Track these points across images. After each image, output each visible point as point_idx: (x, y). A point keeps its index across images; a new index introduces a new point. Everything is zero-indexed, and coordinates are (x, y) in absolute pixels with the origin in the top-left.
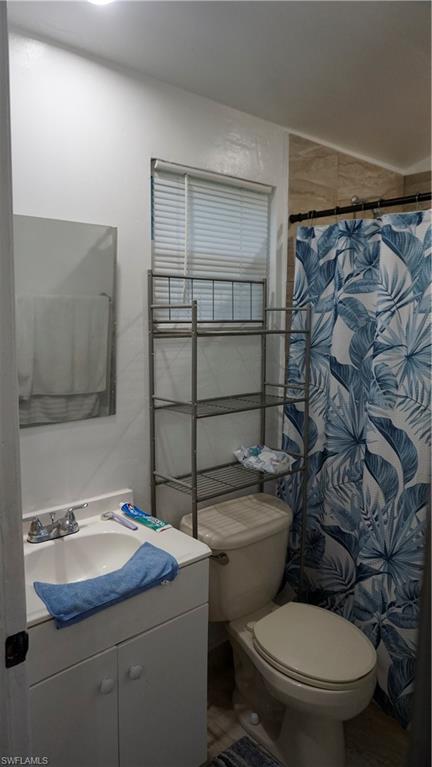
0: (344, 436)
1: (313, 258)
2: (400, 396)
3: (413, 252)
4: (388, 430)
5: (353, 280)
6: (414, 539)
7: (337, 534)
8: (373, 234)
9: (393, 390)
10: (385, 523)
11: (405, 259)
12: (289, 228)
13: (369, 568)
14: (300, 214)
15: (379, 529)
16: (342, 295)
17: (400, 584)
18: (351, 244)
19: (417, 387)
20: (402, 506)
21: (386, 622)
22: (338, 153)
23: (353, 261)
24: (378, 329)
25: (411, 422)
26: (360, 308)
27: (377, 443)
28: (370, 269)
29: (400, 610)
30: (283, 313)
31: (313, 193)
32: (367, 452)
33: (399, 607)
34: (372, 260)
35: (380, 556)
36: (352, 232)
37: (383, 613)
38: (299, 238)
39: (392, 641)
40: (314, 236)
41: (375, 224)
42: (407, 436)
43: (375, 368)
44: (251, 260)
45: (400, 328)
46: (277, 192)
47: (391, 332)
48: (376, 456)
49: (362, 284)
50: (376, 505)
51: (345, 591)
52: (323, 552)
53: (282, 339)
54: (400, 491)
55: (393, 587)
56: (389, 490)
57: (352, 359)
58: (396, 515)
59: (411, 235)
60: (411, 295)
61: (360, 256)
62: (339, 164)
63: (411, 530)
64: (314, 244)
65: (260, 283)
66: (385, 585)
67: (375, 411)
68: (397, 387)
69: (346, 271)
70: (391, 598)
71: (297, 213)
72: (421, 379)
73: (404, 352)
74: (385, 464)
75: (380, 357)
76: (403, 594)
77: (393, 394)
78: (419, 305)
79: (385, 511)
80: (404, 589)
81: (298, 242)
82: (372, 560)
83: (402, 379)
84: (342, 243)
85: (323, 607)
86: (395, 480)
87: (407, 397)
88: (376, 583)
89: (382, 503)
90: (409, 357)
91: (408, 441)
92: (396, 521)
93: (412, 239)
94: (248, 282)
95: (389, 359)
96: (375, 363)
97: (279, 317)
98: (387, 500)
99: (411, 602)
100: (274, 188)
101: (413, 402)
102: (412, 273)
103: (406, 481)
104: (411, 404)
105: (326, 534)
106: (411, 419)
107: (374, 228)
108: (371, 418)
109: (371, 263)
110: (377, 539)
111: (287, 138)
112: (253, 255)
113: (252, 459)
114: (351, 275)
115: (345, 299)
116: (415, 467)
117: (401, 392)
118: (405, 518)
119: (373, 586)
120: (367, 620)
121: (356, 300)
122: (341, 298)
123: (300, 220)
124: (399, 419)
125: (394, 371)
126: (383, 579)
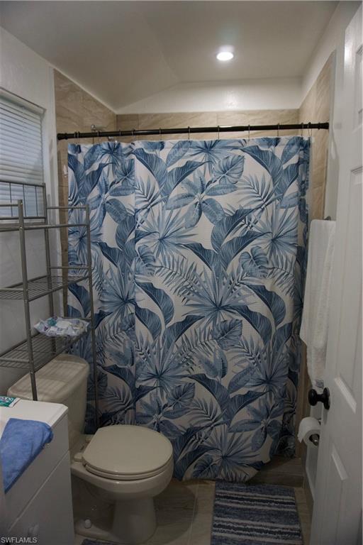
0: (116, 299)
1: (81, 169)
2: (157, 267)
3: (159, 168)
4: (151, 290)
5: (116, 186)
6: (176, 359)
7: (116, 371)
8: (129, 154)
9: (152, 263)
10: (155, 353)
11: (154, 172)
12: (57, 144)
13: (147, 387)
14: (66, 134)
15: (151, 359)
16: (108, 197)
17: (169, 391)
18: (113, 160)
19: (169, 258)
20: (166, 340)
21: (163, 419)
22: (82, 90)
23: (115, 172)
24: (138, 222)
25: (167, 283)
26: (121, 206)
27: (144, 301)
28: (126, 179)
29: (171, 408)
30: (57, 211)
31: (70, 118)
32: (137, 308)
33: (171, 406)
34: (128, 172)
35: (153, 376)
36: (113, 151)
37: (159, 414)
38: (70, 152)
39: (168, 429)
40: (80, 151)
41: (130, 147)
42: (164, 293)
43: (139, 248)
44: (32, 167)
45: (154, 221)
46: (47, 113)
47: (149, 223)
48: (145, 309)
49: (121, 189)
50: (148, 343)
51: (123, 409)
52: (106, 386)
53: (58, 231)
54: (163, 329)
55: (165, 394)
56: (155, 331)
57: (118, 244)
58: (161, 346)
59: (156, 156)
60: (159, 198)
61: (119, 169)
62: (83, 99)
63: (173, 354)
64: (80, 158)
65: (41, 186)
66: (159, 395)
67: (140, 278)
68: (155, 261)
69: (111, 179)
70: (164, 402)
71: (64, 133)
72: (171, 254)
73: (157, 237)
74: (151, 314)
75: (142, 241)
76: (172, 397)
77: (153, 266)
78: (166, 204)
79: (154, 346)
80: (172, 394)
81: (69, 155)
82: (148, 381)
83: (158, 255)
84: (106, 159)
85: (108, 425)
86: (159, 323)
87: (162, 267)
88: (152, 396)
89: (151, 341)
90: (161, 240)
91: (166, 296)
92: (162, 351)
93: (158, 159)
94: (33, 185)
95: (149, 242)
96: (137, 245)
97: (54, 214)
98: (154, 338)
99: (178, 401)
100: (45, 110)
101: (166, 270)
102: (159, 182)
103: (167, 322)
104: (166, 271)
105: (107, 373)
106: (166, 281)
107: (129, 150)
108: (138, 284)
109: (126, 174)
110: (150, 365)
111: (52, 72)
112: (33, 163)
113: (52, 329)
114: (113, 183)
115: (110, 200)
116: (172, 313)
117: (158, 264)
118: (168, 348)
119: (151, 398)
120: (148, 422)
121: (118, 201)
122: (108, 199)
123: (66, 138)
124: (158, 282)
125: (152, 250)
126: (157, 391)
